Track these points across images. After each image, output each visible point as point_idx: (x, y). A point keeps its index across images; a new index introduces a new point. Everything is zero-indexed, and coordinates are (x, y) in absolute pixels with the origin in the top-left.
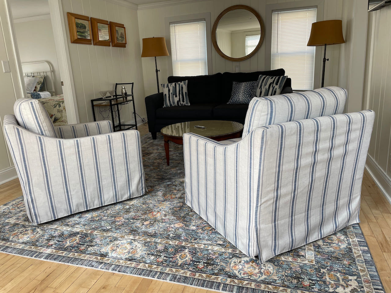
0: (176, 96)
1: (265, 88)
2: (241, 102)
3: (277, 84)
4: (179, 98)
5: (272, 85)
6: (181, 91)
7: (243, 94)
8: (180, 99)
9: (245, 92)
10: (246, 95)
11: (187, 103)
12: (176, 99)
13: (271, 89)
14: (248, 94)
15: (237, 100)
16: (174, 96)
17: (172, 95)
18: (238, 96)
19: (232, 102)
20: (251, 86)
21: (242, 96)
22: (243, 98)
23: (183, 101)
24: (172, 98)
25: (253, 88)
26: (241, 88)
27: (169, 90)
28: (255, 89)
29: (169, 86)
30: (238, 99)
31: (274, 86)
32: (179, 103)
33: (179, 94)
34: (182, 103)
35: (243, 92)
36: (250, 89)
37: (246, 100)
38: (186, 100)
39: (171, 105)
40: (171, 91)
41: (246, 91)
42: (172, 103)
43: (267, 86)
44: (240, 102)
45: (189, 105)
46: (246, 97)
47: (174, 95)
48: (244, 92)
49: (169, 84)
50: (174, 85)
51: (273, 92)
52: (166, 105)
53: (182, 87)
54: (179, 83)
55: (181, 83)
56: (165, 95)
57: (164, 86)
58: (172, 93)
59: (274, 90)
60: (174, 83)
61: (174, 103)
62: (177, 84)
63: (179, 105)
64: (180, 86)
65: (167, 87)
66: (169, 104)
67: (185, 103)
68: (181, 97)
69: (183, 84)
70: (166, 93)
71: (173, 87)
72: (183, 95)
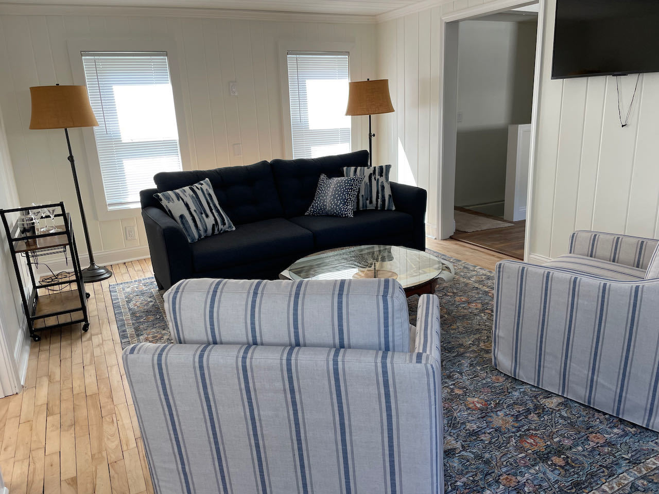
0: (207, 216)
2: (329, 211)
3: (381, 176)
4: (213, 218)
5: (373, 178)
6: (210, 203)
7: (331, 199)
8: (215, 220)
9: (336, 194)
10: (337, 200)
11: (230, 227)
12: (210, 222)
13: (374, 183)
14: (340, 199)
15: (321, 209)
16: (204, 215)
17: (198, 216)
18: (324, 200)
19: (314, 211)
20: (347, 186)
21: (330, 201)
22: (332, 205)
23: (224, 224)
24: (201, 221)
25: (352, 189)
26: (330, 187)
27: (187, 205)
28: (354, 190)
29: (181, 195)
30: (323, 207)
31: (378, 179)
32: (216, 229)
33: (211, 210)
34: (221, 226)
35: (332, 195)
36: (344, 191)
37: (336, 209)
38: (228, 221)
39: (200, 236)
40: (193, 208)
41: (338, 194)
42: (202, 232)
44: (326, 213)
45: (234, 229)
46: (336, 204)
47: (202, 214)
48: (334, 196)
49: (177, 191)
50: (191, 193)
51: (380, 187)
52: (193, 239)
53: (210, 195)
54: (199, 186)
55: (202, 184)
56: (182, 217)
57: (168, 198)
58: (195, 211)
59: (380, 184)
60: (187, 188)
61: (206, 231)
62: (195, 188)
63: (216, 232)
64: (206, 192)
65: (178, 200)
66: (196, 236)
67: (226, 228)
68: (216, 214)
69: (208, 188)
70: (182, 213)
71: (192, 197)
72: (218, 211)
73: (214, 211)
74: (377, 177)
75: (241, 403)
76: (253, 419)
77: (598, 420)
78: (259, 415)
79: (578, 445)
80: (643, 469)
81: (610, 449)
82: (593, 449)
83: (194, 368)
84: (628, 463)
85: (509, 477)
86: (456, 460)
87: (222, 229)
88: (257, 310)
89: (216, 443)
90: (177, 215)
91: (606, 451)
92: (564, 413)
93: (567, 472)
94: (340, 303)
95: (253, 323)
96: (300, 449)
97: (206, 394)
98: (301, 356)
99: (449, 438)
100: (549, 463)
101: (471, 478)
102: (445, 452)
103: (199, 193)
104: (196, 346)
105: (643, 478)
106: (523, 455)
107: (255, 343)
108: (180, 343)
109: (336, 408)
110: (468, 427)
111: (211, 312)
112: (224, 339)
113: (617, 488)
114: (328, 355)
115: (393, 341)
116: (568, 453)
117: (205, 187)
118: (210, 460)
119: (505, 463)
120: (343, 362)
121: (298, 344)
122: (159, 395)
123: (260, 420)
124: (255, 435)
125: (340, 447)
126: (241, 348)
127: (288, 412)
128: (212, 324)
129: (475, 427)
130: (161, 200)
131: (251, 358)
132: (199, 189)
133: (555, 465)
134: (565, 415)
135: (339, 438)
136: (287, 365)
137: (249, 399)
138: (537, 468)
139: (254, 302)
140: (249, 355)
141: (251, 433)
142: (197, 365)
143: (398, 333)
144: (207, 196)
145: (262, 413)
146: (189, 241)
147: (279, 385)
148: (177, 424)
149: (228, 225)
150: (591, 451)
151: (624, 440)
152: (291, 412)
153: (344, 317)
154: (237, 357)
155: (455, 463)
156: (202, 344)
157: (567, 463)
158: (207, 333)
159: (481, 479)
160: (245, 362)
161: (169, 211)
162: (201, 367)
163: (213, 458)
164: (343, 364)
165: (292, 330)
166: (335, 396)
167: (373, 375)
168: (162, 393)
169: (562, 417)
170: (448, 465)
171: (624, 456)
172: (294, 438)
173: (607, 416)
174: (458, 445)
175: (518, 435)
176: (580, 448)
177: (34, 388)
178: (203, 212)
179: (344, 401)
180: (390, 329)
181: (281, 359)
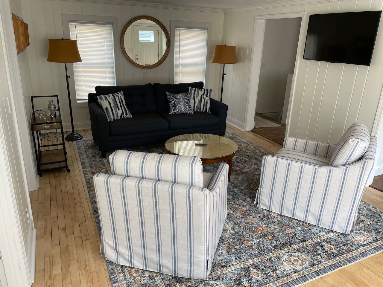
0: (119, 109)
1: (198, 99)
2: (182, 112)
3: (207, 96)
4: (122, 111)
5: (203, 97)
6: (121, 103)
11: (130, 116)
12: (120, 112)
13: (203, 100)
16: (117, 109)
17: (114, 109)
18: (180, 107)
21: (183, 107)
22: (185, 108)
23: (127, 114)
24: (115, 111)
26: (180, 99)
27: (110, 103)
29: (108, 98)
30: (180, 110)
31: (205, 98)
32: (123, 116)
34: (125, 115)
37: (187, 110)
38: (129, 113)
39: (114, 118)
40: (112, 105)
42: (115, 117)
43: (199, 98)
45: (132, 117)
46: (186, 108)
47: (116, 108)
48: (184, 104)
49: (106, 96)
50: (113, 98)
51: (205, 102)
52: (110, 119)
53: (122, 99)
54: (117, 95)
55: (118, 94)
56: (106, 108)
57: (101, 99)
58: (113, 106)
59: (205, 101)
60: (111, 95)
61: (117, 116)
62: (115, 95)
63: (123, 118)
64: (120, 98)
65: (106, 100)
66: (112, 118)
67: (128, 116)
68: (123, 109)
69: (121, 96)
70: (107, 107)
71: (113, 100)
72: (124, 108)
73: (122, 107)
74: (205, 97)
75: (136, 199)
76: (140, 206)
77: (293, 223)
78: (143, 205)
79: (281, 232)
80: (304, 244)
81: (293, 235)
82: (286, 234)
83: (120, 185)
84: (299, 241)
85: (248, 242)
86: (227, 233)
87: (125, 117)
88: (144, 165)
89: (126, 214)
90: (104, 108)
91: (292, 235)
92: (279, 219)
93: (272, 242)
94: (175, 165)
95: (142, 170)
96: (157, 219)
97: (124, 195)
98: (159, 185)
99: (226, 224)
100: (266, 238)
101: (232, 241)
102: (223, 230)
103: (117, 98)
104: (121, 177)
105: (303, 247)
106: (256, 234)
107: (143, 178)
108: (115, 175)
109: (171, 205)
110: (236, 221)
111: (127, 164)
112: (131, 175)
113: (291, 250)
114: (170, 185)
115: (195, 181)
116: (275, 235)
117: (120, 95)
118: (123, 220)
119: (247, 236)
120: (175, 188)
121: (159, 180)
122: (106, 194)
123: (143, 207)
124: (141, 212)
125: (172, 220)
126: (138, 179)
127: (153, 205)
128: (127, 169)
129: (239, 221)
130: (98, 99)
131: (141, 184)
132: (117, 96)
133: (268, 239)
134: (279, 220)
135: (172, 216)
136: (154, 187)
137: (140, 198)
138: (260, 239)
139: (143, 162)
140: (141, 182)
141: (139, 211)
142: (121, 184)
143: (197, 178)
144: (120, 100)
145: (144, 204)
146: (109, 120)
147: (151, 194)
148: (112, 205)
149: (129, 115)
150: (285, 235)
151: (301, 232)
152: (155, 205)
153: (176, 170)
154: (136, 183)
155: (226, 234)
156: (123, 176)
157: (273, 239)
158: (125, 172)
159: (236, 242)
160: (139, 185)
161: (101, 105)
162: (123, 185)
163: (124, 219)
164: (175, 189)
165: (157, 174)
166: (171, 200)
167: (185, 194)
168: (107, 193)
169: (278, 220)
170: (223, 235)
171: (298, 238)
172: (155, 214)
173: (297, 222)
174: (230, 228)
175: (256, 226)
176: (281, 233)
177: (43, 189)
178: (117, 107)
179: (174, 202)
180: (194, 176)
181: (152, 185)
